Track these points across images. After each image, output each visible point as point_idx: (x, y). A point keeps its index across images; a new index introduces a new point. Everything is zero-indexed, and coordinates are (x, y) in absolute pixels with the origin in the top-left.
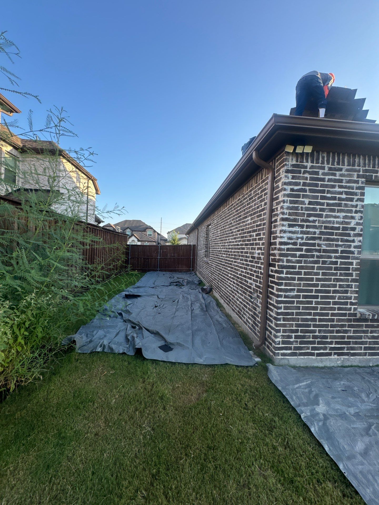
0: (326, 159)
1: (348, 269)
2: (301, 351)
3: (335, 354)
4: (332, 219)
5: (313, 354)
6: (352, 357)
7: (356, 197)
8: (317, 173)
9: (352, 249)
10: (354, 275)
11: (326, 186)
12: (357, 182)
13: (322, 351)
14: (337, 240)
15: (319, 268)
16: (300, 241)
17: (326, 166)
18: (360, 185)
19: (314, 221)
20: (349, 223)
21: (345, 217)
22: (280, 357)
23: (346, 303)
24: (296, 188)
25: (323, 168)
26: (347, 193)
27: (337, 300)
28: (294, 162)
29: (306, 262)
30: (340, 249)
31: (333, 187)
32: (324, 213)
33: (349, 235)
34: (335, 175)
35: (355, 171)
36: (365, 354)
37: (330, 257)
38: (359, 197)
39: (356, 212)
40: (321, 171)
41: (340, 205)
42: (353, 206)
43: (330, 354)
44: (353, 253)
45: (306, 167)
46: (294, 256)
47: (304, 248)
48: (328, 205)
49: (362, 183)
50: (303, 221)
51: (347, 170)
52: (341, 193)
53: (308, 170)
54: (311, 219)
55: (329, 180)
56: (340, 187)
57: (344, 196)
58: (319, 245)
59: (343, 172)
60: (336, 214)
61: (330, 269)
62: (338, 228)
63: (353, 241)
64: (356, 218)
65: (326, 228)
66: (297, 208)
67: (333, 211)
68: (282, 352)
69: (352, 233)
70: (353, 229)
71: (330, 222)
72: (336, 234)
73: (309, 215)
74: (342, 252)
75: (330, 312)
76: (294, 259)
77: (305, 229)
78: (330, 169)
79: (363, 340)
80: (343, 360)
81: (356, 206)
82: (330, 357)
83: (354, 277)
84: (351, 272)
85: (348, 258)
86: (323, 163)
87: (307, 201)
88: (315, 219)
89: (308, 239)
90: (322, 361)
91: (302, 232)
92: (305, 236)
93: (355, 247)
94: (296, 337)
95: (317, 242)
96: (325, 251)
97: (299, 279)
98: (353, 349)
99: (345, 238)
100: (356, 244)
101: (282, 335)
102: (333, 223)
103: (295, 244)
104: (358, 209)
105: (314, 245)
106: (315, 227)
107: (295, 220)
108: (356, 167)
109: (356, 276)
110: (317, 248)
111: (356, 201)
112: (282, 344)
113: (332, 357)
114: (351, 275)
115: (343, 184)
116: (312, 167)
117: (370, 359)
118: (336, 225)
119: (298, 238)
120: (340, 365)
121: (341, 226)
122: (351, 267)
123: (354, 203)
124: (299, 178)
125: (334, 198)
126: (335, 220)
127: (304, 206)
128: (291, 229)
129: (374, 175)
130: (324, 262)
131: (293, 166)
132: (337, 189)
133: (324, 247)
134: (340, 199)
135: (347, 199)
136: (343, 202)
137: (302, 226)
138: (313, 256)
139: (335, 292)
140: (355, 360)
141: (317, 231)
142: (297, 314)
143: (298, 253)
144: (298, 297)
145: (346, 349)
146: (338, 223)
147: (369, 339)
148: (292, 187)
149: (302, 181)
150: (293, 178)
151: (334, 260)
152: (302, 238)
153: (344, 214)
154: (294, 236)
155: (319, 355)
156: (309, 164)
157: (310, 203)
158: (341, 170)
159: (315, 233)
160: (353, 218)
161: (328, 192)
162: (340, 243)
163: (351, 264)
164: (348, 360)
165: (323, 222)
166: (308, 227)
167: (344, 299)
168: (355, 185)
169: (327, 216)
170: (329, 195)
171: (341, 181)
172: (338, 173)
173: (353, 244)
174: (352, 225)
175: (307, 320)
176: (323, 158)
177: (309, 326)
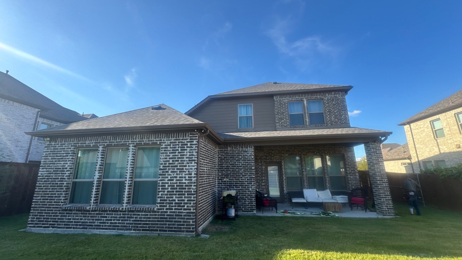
0: (60, 141)
1: (62, 186)
2: (37, 225)
3: (51, 227)
4: (59, 165)
5: (41, 227)
6: (58, 229)
7: (69, 155)
8: (56, 147)
9: (65, 177)
10: (64, 189)
11: (59, 151)
12: (70, 148)
13: (46, 225)
14: (59, 174)
15: (51, 186)
16: (45, 175)
17: (60, 143)
18: (72, 149)
19: (52, 166)
20: (65, 166)
21: (64, 164)
22: (29, 228)
23: (59, 202)
24: (47, 153)
25: (58, 144)
26: (66, 153)
27: (55, 201)
28: (48, 143)
29: (46, 184)
30: (60, 177)
31: (61, 151)
32: (56, 163)
33: (64, 171)
34: (62, 146)
35: (70, 144)
36: (64, 228)
37: (56, 181)
38: (70, 155)
39: (69, 161)
40: (57, 146)
41: (62, 159)
42: (68, 159)
43: (49, 227)
44: (65, 179)
45: (52, 145)
46: (42, 181)
47: (46, 178)
48: (58, 159)
49: (73, 149)
50: (48, 166)
51: (67, 144)
52: (63, 154)
53: (53, 146)
54: (51, 165)
55: (60, 149)
56: (64, 151)
57: (65, 155)
58: (52, 176)
59: (66, 145)
60: (61, 162)
61: (55, 186)
62: (60, 169)
63: (66, 174)
64: (68, 163)
65: (56, 169)
66: (46, 161)
67: (60, 161)
68: (30, 225)
69: (66, 170)
70: (66, 168)
71: (58, 166)
72: (60, 171)
73: (50, 164)
74: (61, 179)
75: (52, 206)
76: (42, 183)
77: (48, 170)
78: (61, 144)
79: (64, 220)
80: (54, 231)
81: (69, 158)
82: (49, 229)
83: (64, 190)
84: (63, 187)
85: (62, 181)
86: (58, 142)
87: (50, 158)
88: (52, 165)
89: (48, 174)
90: (45, 230)
91: (46, 171)
92: (47, 173)
93: (66, 176)
94: (37, 218)
95: (51, 175)
96: (54, 179)
97: (43, 191)
98: (59, 225)
99: (63, 172)
100: (67, 175)
101: (31, 218)
102: (59, 166)
103: (43, 176)
104: (69, 160)
105: (50, 176)
106: (52, 169)
107: (45, 166)
108: (71, 143)
109: (65, 189)
110: (51, 177)
111: (69, 156)
112: (31, 222)
113: (50, 229)
114: (63, 189)
115: (65, 150)
116: (54, 144)
117: (66, 230)
118: (60, 167)
119: (44, 174)
120: (52, 233)
121: (62, 167)
122: (63, 185)
123: (68, 157)
124: (49, 149)
125: (61, 156)
126: (60, 165)
127: (49, 160)
128: (43, 170)
129: (78, 145)
130: (53, 184)
131: (48, 145)
132: (63, 152)
133: (54, 177)
134: (63, 156)
135: (66, 156)
136: (64, 157)
137: (47, 169)
138: (49, 181)
139: (55, 197)
140: (59, 231)
141: (52, 170)
142: (39, 207)
143: (43, 180)
144: (40, 199)
145: (56, 225)
146: (61, 166)
147: (67, 220)
148: (46, 153)
149: (50, 150)
150: (47, 149)
151: (57, 182)
152: (46, 174)
153: (64, 162)
154: (43, 173)
155: (44, 227)
156: (54, 143)
157: (51, 159)
158: (65, 144)
159: (51, 171)
160: (67, 163)
161: (59, 154)
162: (60, 175)
163: (64, 184)
164: (56, 230)
165: (55, 166)
166: (49, 169)
167: (58, 200)
168: (70, 150)
169: (57, 164)
170: (59, 155)
171: (64, 149)
172: (64, 146)
173: (65, 175)
174: (66, 167)
175: (42, 210)
176: (59, 140)
177: (42, 213)
